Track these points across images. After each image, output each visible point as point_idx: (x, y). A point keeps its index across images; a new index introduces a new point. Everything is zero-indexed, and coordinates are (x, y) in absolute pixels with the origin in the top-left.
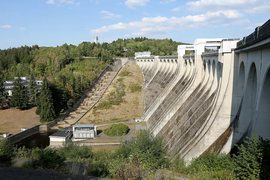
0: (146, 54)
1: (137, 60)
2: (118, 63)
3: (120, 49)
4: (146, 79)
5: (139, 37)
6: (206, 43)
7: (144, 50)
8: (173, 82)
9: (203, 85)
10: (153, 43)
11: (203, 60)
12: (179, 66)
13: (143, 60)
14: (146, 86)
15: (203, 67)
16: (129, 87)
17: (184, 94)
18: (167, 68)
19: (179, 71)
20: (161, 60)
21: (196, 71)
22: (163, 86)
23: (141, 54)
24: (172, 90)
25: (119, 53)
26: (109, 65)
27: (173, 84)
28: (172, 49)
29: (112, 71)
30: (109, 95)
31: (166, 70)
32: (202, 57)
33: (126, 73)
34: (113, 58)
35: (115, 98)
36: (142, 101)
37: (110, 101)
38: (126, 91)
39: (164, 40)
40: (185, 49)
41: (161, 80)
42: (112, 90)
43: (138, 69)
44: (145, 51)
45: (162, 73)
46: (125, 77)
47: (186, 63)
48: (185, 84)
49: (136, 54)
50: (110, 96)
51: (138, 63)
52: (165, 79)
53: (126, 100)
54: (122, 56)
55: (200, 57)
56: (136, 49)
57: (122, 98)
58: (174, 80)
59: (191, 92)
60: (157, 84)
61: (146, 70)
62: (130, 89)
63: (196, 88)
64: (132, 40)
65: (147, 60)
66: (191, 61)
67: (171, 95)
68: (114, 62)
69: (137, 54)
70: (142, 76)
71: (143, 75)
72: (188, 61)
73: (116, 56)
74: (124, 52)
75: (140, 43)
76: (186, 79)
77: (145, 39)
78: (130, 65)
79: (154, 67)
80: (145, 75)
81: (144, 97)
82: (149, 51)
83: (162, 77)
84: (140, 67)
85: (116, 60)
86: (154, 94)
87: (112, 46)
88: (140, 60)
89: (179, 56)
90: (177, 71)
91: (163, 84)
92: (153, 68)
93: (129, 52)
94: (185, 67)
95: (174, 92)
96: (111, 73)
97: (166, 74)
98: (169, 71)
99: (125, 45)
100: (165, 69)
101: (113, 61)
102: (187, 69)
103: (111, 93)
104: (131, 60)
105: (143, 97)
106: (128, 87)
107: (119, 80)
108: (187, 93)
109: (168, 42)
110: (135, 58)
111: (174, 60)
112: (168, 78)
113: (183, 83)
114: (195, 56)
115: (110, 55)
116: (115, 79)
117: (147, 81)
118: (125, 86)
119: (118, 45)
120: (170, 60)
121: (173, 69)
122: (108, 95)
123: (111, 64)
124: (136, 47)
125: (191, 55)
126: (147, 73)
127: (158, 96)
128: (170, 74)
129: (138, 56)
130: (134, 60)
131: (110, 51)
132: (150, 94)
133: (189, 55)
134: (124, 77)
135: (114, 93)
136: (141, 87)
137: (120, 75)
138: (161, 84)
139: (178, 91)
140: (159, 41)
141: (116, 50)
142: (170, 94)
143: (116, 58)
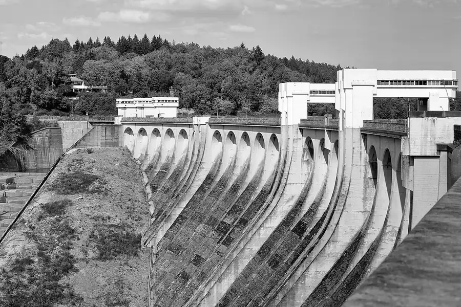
0: (160, 104)
1: (125, 127)
2: (50, 138)
3: (58, 83)
4: (160, 207)
5: (132, 37)
6: (377, 86)
7: (151, 89)
8: (261, 221)
9: (369, 240)
10: (190, 63)
11: (369, 148)
12: (285, 163)
13: (149, 129)
14: (160, 235)
15: (370, 175)
16: (92, 236)
17: (299, 272)
18: (241, 163)
19: (283, 181)
20: (217, 135)
21: (345, 188)
22: (226, 235)
23: (141, 105)
24: (259, 253)
25: (51, 99)
26: (10, 147)
27: (262, 231)
28: (263, 89)
29: (22, 169)
30: (8, 269)
31: (238, 172)
32: (364, 136)
33: (79, 181)
34: (29, 119)
35: (31, 281)
36: (142, 294)
37: (12, 297)
38: (76, 252)
39: (230, 53)
40: (308, 98)
41: (215, 211)
42: (18, 249)
43: (126, 164)
44: (158, 91)
45: (223, 183)
46: (74, 198)
47: (311, 151)
48: (307, 233)
49: (120, 102)
50: (10, 274)
51: (128, 141)
52: (234, 210)
53: (77, 290)
54: (66, 111)
55: (358, 135)
56: (122, 82)
57: (60, 282)
58: (267, 214)
59: (326, 265)
60: (201, 227)
61: (158, 170)
62: (93, 244)
63: (346, 252)
64: (107, 49)
65: (163, 130)
66: (329, 145)
67: (254, 276)
68: (30, 136)
69: (123, 105)
70: (145, 194)
71: (149, 190)
72: (316, 143)
73: (41, 111)
74: (75, 95)
75: (139, 60)
76: (312, 211)
77: (157, 44)
78: (95, 148)
79: (190, 157)
80: (154, 189)
81: (152, 278)
82: (172, 92)
83: (221, 199)
84: (137, 156)
85: (39, 126)
86: (190, 269)
87: (23, 69)
88: (136, 129)
89: (283, 122)
90: (277, 180)
91: (223, 229)
92: (185, 164)
93: (95, 96)
94: (305, 164)
95: (265, 263)
96: (21, 178)
97: (235, 189)
98: (249, 179)
99: (78, 67)
100: (233, 167)
101: (27, 130)
102: (313, 174)
103: (17, 261)
104: (99, 128)
105: (145, 276)
106: (85, 237)
107: (50, 209)
108: (312, 270)
109: (245, 60)
110: (118, 121)
111: (267, 136)
112: (244, 203)
113: (300, 229)
114: (341, 128)
115: (18, 105)
116: (36, 204)
117: (161, 215)
118: (72, 232)
119: (50, 68)
120: (252, 135)
121: (261, 171)
122: (4, 271)
123: (20, 141)
124: (123, 75)
125: (326, 124)
126: (163, 183)
127: (203, 276)
128: (251, 188)
129: (130, 113)
130: (113, 129)
131: (15, 89)
132: (172, 267)
133: (320, 124)
134: (70, 197)
135: (30, 261)
136: (140, 236)
137: (54, 187)
138: (218, 228)
139: (281, 258)
140: (213, 55)
141: (41, 86)
142: (249, 269)
143: (42, 119)
